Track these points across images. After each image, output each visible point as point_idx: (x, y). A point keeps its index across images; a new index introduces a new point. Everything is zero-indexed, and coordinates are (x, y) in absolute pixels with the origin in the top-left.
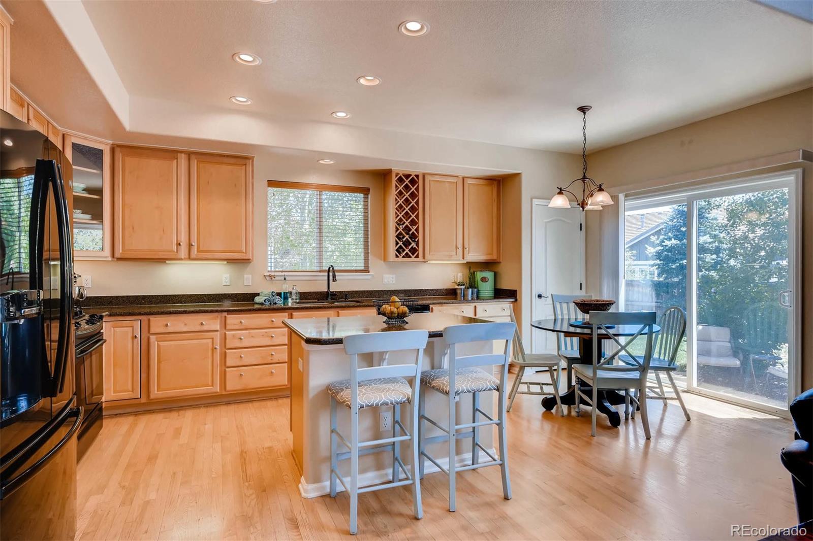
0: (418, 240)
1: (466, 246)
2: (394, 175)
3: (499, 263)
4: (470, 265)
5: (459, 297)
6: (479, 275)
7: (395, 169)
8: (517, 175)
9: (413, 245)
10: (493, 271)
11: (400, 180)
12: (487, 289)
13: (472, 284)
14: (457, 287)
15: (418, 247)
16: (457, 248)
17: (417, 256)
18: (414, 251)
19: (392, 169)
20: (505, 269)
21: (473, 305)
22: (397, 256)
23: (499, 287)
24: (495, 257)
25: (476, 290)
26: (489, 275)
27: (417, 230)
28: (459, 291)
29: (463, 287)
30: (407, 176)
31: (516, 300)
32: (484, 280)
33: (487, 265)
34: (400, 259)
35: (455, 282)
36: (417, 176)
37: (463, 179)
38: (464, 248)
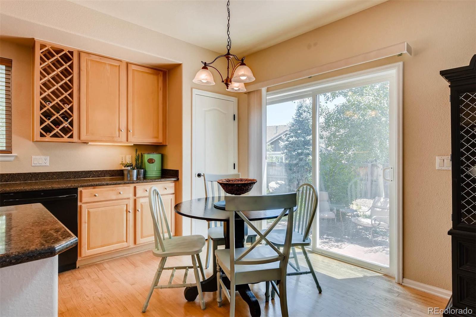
0: (72, 120)
1: (130, 127)
2: (37, 47)
3: (166, 146)
4: (137, 147)
5: (125, 177)
6: (147, 157)
7: (39, 38)
8: (179, 66)
9: (66, 124)
10: (161, 154)
11: (48, 54)
12: (153, 169)
13: (139, 165)
14: (123, 168)
15: (72, 126)
16: (120, 130)
17: (71, 137)
18: (66, 131)
19: (35, 38)
20: (169, 151)
21: (132, 186)
22: (42, 135)
23: (165, 168)
24: (160, 140)
25: (142, 170)
26: (156, 157)
27: (71, 109)
28: (125, 172)
29: (129, 168)
30: (58, 51)
31: (178, 179)
32: (151, 161)
33: (157, 148)
34: (48, 138)
35: (122, 164)
36: (71, 53)
37: (127, 64)
38: (128, 131)
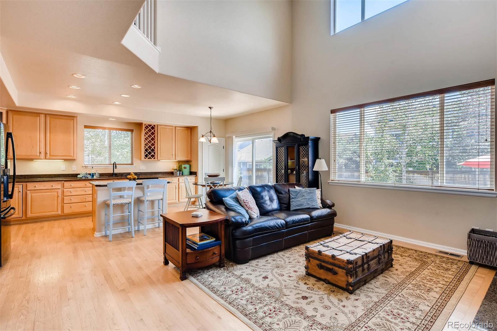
0: (155, 152)
1: (176, 154)
2: (144, 125)
3: (192, 161)
4: (179, 162)
5: (174, 174)
6: (183, 166)
7: (144, 123)
8: (196, 127)
9: (153, 154)
10: (189, 164)
11: (147, 127)
12: (186, 171)
13: (180, 170)
14: (173, 171)
15: (155, 154)
16: (172, 155)
17: (154, 158)
18: (153, 156)
19: (143, 122)
20: (193, 163)
21: (178, 178)
22: (145, 158)
23: (191, 171)
24: (189, 159)
25: (181, 172)
26: (187, 166)
27: (154, 148)
28: (174, 173)
29: (176, 171)
30: (150, 126)
31: (196, 176)
32: (185, 168)
33: (188, 162)
34: (147, 159)
35: (173, 169)
36: (155, 126)
37: (175, 127)
38: (175, 155)
